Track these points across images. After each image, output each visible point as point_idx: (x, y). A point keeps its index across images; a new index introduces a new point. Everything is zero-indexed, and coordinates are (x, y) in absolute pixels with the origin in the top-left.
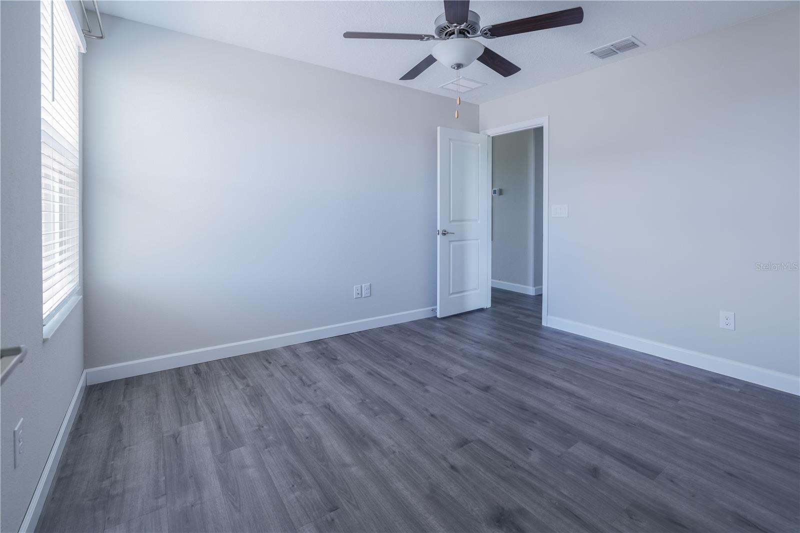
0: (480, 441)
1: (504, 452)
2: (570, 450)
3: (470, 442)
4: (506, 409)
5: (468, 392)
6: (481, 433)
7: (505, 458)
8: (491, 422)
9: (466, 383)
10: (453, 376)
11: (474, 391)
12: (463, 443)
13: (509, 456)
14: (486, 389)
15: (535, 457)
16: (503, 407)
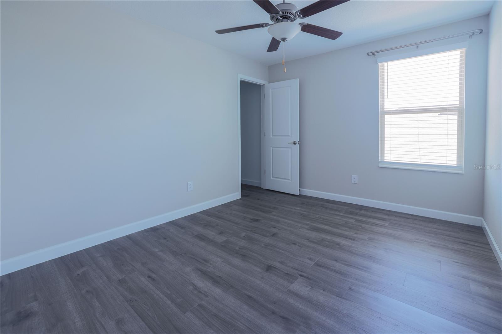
0: (267, 237)
1: (256, 234)
2: (227, 239)
3: (271, 236)
4: (254, 254)
5: (281, 263)
6: (267, 240)
7: (255, 233)
8: (262, 245)
9: (287, 272)
10: (300, 279)
11: (277, 265)
12: (274, 235)
13: (254, 233)
14: (269, 268)
15: (243, 234)
16: (256, 255)
